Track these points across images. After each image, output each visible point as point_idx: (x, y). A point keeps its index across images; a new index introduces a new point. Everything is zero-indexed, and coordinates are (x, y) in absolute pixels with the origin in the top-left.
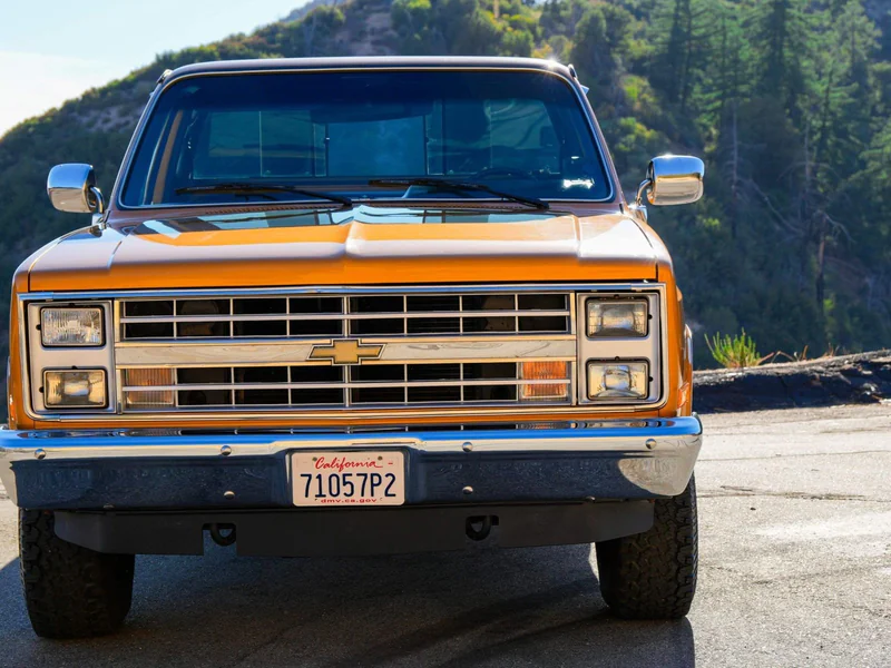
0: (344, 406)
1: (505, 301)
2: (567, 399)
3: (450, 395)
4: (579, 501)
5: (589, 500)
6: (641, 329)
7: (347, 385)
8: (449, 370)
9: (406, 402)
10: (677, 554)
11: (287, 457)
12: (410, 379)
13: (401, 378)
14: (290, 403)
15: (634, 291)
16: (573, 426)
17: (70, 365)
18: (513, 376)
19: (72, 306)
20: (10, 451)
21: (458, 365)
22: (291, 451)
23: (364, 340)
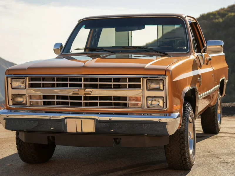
0: (82, 107)
1: (124, 80)
2: (141, 107)
3: (110, 105)
4: (143, 135)
5: (146, 135)
6: (162, 88)
7: (83, 101)
8: (109, 98)
9: (98, 106)
10: (180, 152)
11: (65, 120)
12: (99, 100)
13: (97, 100)
14: (69, 105)
15: (160, 78)
16: (142, 114)
17: (18, 94)
18: (126, 100)
19: (18, 78)
20: (2, 115)
21: (112, 97)
22: (66, 118)
23: (86, 89)
